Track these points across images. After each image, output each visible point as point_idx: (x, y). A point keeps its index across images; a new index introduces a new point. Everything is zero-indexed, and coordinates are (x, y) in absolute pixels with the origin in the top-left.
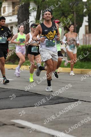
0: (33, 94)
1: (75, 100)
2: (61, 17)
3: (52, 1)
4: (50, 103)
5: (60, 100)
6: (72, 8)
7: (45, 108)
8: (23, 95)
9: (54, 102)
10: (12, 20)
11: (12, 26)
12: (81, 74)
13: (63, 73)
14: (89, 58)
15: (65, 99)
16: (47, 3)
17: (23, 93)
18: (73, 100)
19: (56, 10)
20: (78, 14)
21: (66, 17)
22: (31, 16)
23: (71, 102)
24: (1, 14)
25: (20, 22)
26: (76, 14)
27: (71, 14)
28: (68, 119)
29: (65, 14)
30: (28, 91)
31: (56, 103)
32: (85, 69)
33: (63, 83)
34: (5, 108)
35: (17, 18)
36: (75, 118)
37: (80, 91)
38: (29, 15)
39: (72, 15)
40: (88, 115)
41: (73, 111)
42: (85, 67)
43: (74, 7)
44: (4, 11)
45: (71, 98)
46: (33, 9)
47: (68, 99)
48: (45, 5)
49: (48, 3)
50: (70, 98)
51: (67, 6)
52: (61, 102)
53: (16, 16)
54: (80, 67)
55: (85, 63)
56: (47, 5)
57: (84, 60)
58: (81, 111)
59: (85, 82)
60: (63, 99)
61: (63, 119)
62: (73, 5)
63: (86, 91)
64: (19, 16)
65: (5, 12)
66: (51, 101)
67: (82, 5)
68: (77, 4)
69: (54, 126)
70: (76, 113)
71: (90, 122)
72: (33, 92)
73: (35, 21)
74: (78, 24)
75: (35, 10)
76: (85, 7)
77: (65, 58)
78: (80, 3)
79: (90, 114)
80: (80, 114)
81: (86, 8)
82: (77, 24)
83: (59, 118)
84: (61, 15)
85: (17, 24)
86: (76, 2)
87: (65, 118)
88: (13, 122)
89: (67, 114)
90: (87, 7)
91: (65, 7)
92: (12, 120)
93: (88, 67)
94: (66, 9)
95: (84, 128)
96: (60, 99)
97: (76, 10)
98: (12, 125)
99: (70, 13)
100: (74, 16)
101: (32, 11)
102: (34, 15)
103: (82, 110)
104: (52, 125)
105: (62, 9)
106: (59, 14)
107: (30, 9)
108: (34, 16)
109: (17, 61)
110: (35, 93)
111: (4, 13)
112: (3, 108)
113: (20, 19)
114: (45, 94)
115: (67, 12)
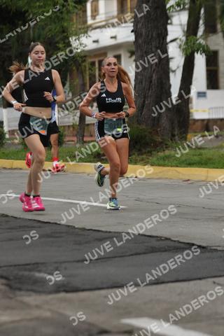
0: (182, 245)
7: (218, 284)
8: (153, 250)
10: (118, 37)
11: (117, 53)
17: (155, 243)
22: (171, 24)
24: (86, 22)
25: (140, 41)
30: (169, 239)
34: (104, 286)
35: (132, 32)
38: (167, 24)
44: (95, 11)
46: (178, 5)
53: (130, 26)
64: (140, 25)
65: (98, 14)
72: (182, 241)
73: (184, 38)
75: (184, 9)
85: (133, 49)
88: (128, 325)
92: (124, 318)
98: (126, 332)
101: (176, 11)
102: (180, 21)
107: (168, 6)
108: (181, 25)
109: (134, 154)
110: (188, 243)
111: (94, 17)
112: (100, 286)
113: (141, 34)
114: (217, 245)
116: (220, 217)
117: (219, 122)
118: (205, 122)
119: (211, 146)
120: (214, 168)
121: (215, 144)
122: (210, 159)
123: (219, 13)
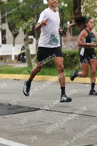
1: (36, 109)
2: (20, 20)
3: (11, 4)
5: (20, 110)
6: (32, 11)
7: (5, 118)
12: (43, 81)
14: (50, 65)
15: (26, 108)
16: (5, 5)
18: (33, 110)
19: (15, 13)
21: (26, 20)
23: (32, 111)
27: (31, 18)
28: (29, 130)
29: (25, 18)
31: (16, 113)
32: (47, 75)
36: (36, 128)
37: (42, 100)
40: (49, 124)
41: (33, 121)
42: (46, 74)
43: (34, 9)
47: (29, 108)
48: (4, 8)
49: (7, 5)
50: (31, 107)
51: (27, 9)
52: (21, 112)
54: (41, 73)
55: (47, 69)
56: (5, 8)
57: (45, 67)
58: (41, 121)
59: (47, 89)
60: (23, 108)
61: (24, 130)
62: (33, 7)
63: (48, 99)
66: (10, 111)
67: (43, 7)
68: (38, 7)
69: (13, 137)
70: (37, 123)
71: (52, 132)
78: (41, 6)
79: (52, 124)
80: (42, 124)
84: (20, 18)
86: (37, 5)
87: (25, 128)
89: (27, 124)
91: (25, 10)
93: (50, 74)
94: (26, 12)
95: (45, 138)
96: (20, 108)
97: (36, 13)
99: (30, 16)
103: (43, 120)
104: (12, 136)
105: (22, 12)
106: (18, 18)
114: (4, 103)
115: (26, 15)
116: (5, 92)
117: (6, 56)
118: (1, 57)
120: (4, 73)
121: (4, 65)
122: (2, 70)
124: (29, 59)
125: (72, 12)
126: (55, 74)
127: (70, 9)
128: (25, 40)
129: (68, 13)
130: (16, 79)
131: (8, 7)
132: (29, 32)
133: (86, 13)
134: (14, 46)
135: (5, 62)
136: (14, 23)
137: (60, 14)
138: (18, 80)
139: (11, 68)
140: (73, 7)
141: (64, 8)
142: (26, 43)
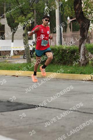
2: (19, 16)
4: (8, 109)
6: (31, 6)
7: (3, 115)
9: (12, 109)
12: (42, 77)
13: (23, 76)
15: (25, 105)
18: (32, 107)
20: (38, 12)
21: (25, 15)
26: (36, 12)
28: (27, 127)
29: (24, 13)
31: (14, 109)
33: (22, 87)
36: (35, 126)
37: (41, 96)
39: (32, 13)
41: (33, 118)
43: (33, 4)
45: (31, 104)
47: (28, 105)
51: (27, 4)
52: (21, 108)
56: (4, 2)
59: (46, 86)
60: (22, 105)
61: (23, 127)
62: (33, 2)
63: (47, 96)
66: (9, 108)
67: (43, 2)
68: (38, 2)
69: (12, 135)
70: (37, 121)
74: (39, 23)
76: (46, 4)
77: (24, 61)
78: (41, 1)
80: (41, 121)
81: (47, 6)
82: (37, 23)
83: (18, 126)
90: (48, 4)
93: (49, 70)
94: (25, 7)
95: (45, 136)
97: (35, 8)
99: (29, 11)
100: (33, 15)
103: (42, 117)
106: (18, 13)
114: (3, 99)
115: (26, 10)
116: (4, 89)
117: (4, 52)
119: (1, 61)
120: (2, 70)
121: (3, 61)
123: (5, 10)
124: (28, 55)
125: (73, 7)
126: (55, 70)
127: (70, 4)
128: (24, 35)
129: (68, 8)
130: (15, 76)
131: (7, 2)
132: (28, 27)
133: (87, 9)
134: (13, 41)
135: (4, 58)
136: (13, 18)
137: (60, 9)
138: (17, 76)
139: (9, 64)
140: (73, 3)
141: (64, 3)
142: (25, 39)
